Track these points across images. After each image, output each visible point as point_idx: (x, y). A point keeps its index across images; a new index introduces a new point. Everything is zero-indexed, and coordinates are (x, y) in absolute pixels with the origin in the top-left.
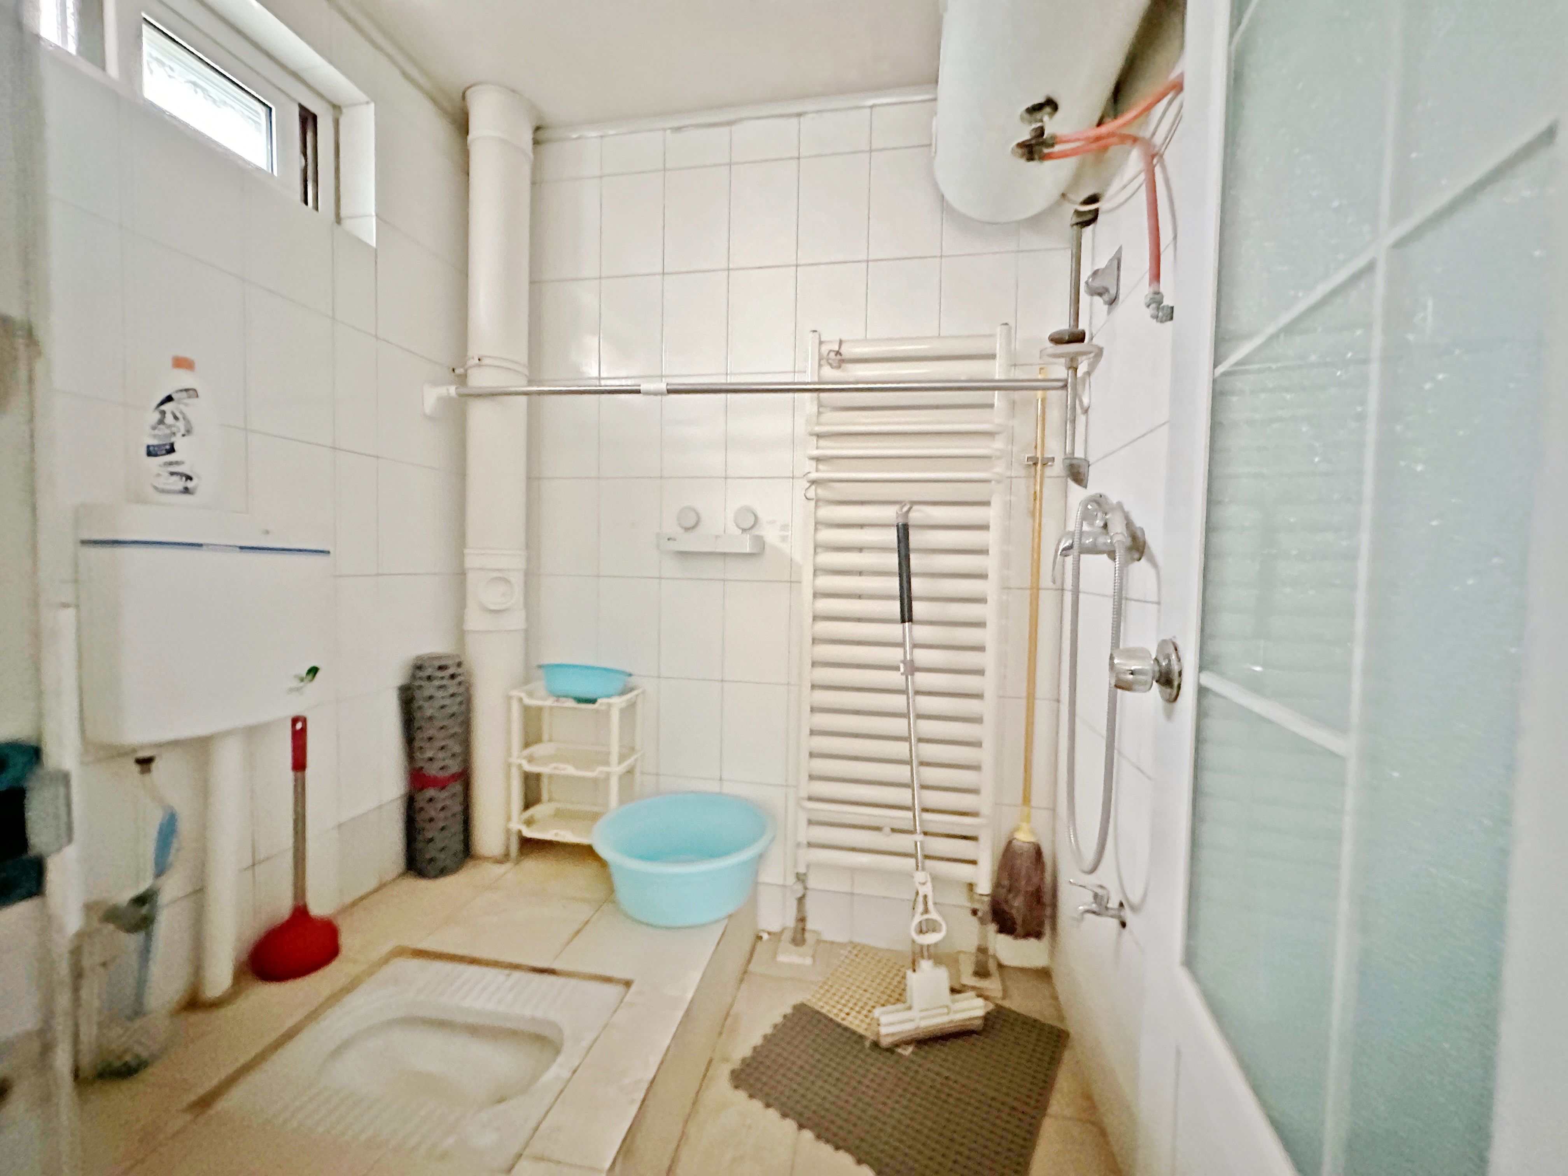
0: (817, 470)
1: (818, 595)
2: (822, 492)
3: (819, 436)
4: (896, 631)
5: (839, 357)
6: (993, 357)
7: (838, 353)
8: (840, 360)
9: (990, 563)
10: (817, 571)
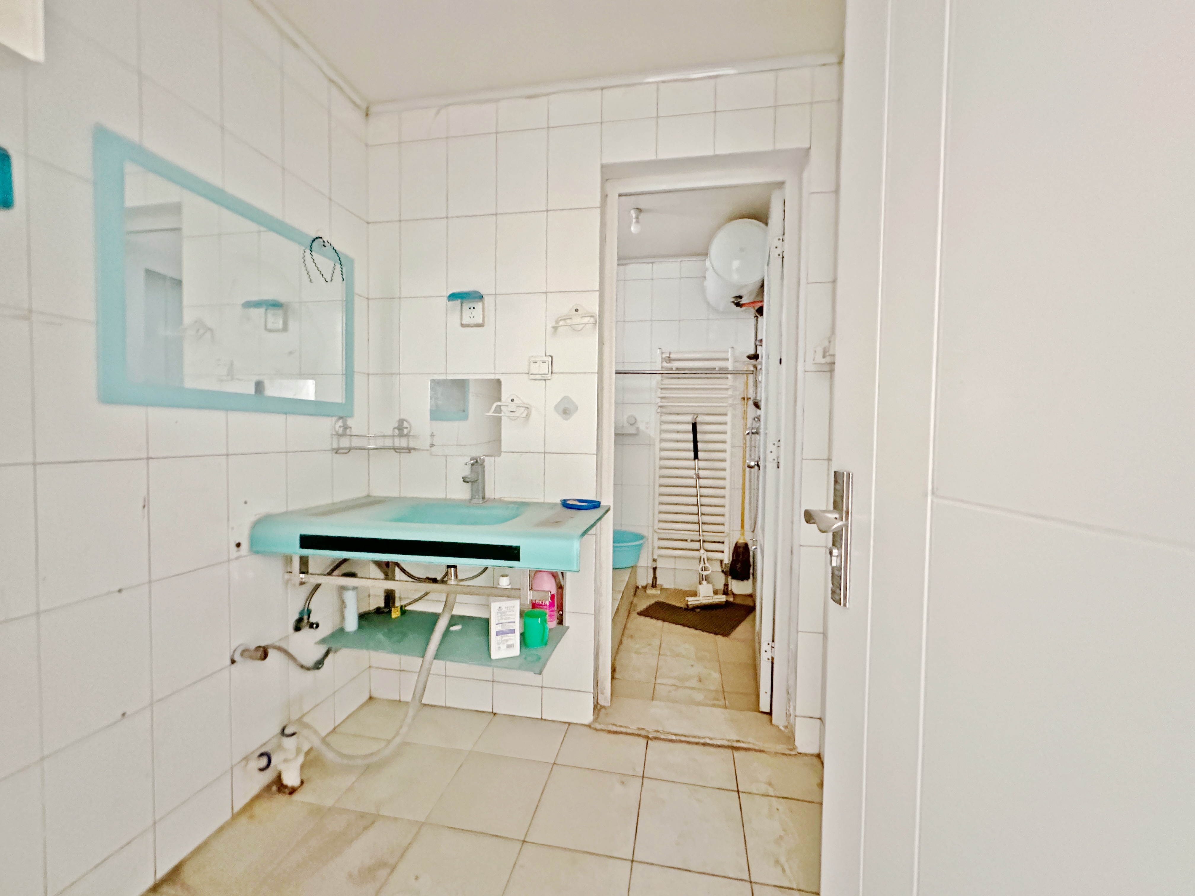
0: (661, 402)
1: (661, 450)
2: (664, 410)
3: (662, 389)
4: (692, 463)
5: (669, 358)
6: (727, 360)
7: (669, 357)
8: (669, 360)
9: (727, 437)
10: (662, 440)
